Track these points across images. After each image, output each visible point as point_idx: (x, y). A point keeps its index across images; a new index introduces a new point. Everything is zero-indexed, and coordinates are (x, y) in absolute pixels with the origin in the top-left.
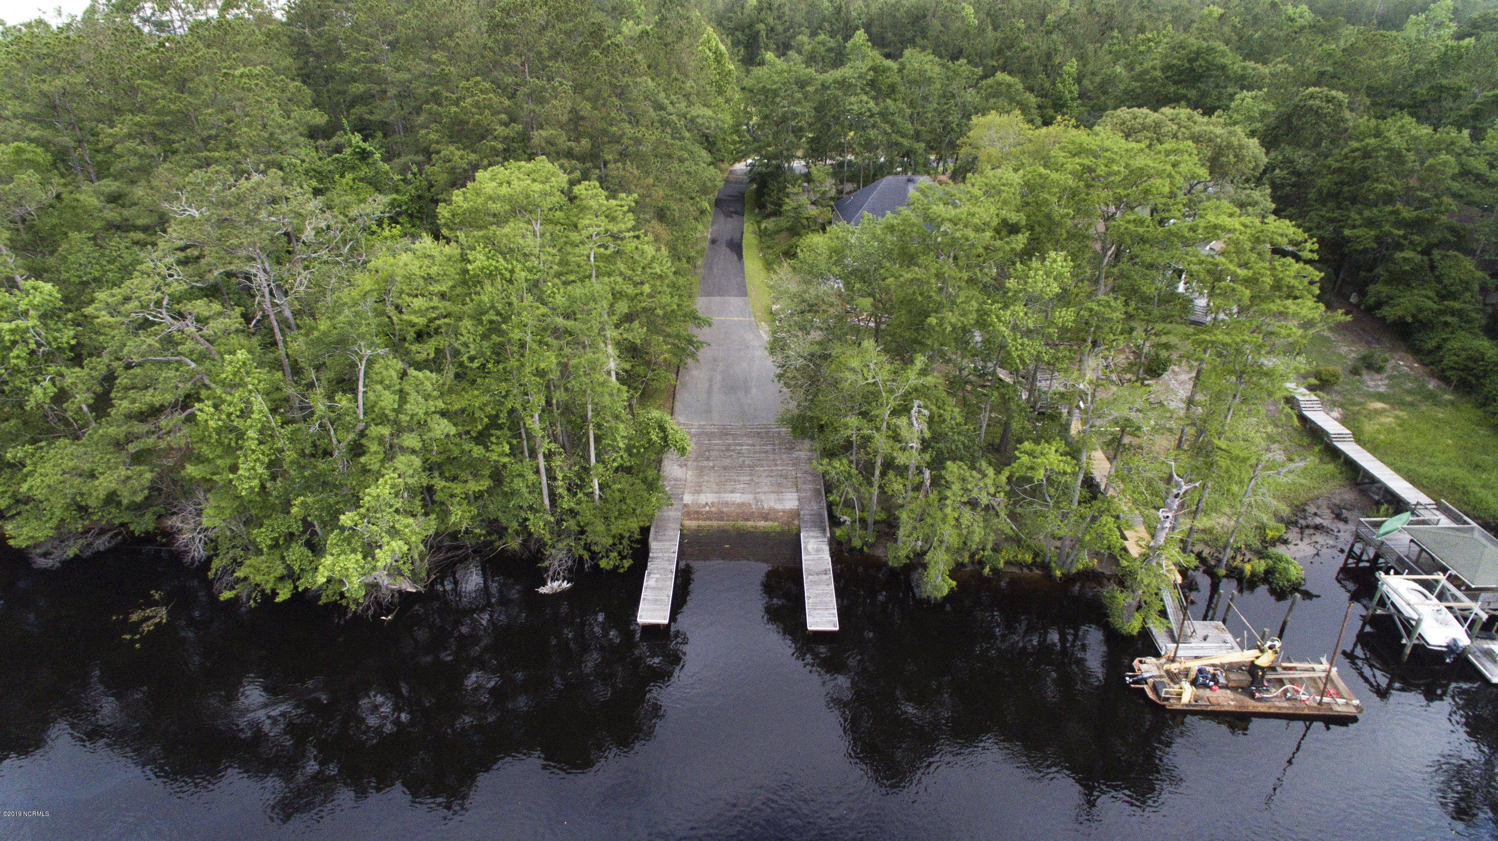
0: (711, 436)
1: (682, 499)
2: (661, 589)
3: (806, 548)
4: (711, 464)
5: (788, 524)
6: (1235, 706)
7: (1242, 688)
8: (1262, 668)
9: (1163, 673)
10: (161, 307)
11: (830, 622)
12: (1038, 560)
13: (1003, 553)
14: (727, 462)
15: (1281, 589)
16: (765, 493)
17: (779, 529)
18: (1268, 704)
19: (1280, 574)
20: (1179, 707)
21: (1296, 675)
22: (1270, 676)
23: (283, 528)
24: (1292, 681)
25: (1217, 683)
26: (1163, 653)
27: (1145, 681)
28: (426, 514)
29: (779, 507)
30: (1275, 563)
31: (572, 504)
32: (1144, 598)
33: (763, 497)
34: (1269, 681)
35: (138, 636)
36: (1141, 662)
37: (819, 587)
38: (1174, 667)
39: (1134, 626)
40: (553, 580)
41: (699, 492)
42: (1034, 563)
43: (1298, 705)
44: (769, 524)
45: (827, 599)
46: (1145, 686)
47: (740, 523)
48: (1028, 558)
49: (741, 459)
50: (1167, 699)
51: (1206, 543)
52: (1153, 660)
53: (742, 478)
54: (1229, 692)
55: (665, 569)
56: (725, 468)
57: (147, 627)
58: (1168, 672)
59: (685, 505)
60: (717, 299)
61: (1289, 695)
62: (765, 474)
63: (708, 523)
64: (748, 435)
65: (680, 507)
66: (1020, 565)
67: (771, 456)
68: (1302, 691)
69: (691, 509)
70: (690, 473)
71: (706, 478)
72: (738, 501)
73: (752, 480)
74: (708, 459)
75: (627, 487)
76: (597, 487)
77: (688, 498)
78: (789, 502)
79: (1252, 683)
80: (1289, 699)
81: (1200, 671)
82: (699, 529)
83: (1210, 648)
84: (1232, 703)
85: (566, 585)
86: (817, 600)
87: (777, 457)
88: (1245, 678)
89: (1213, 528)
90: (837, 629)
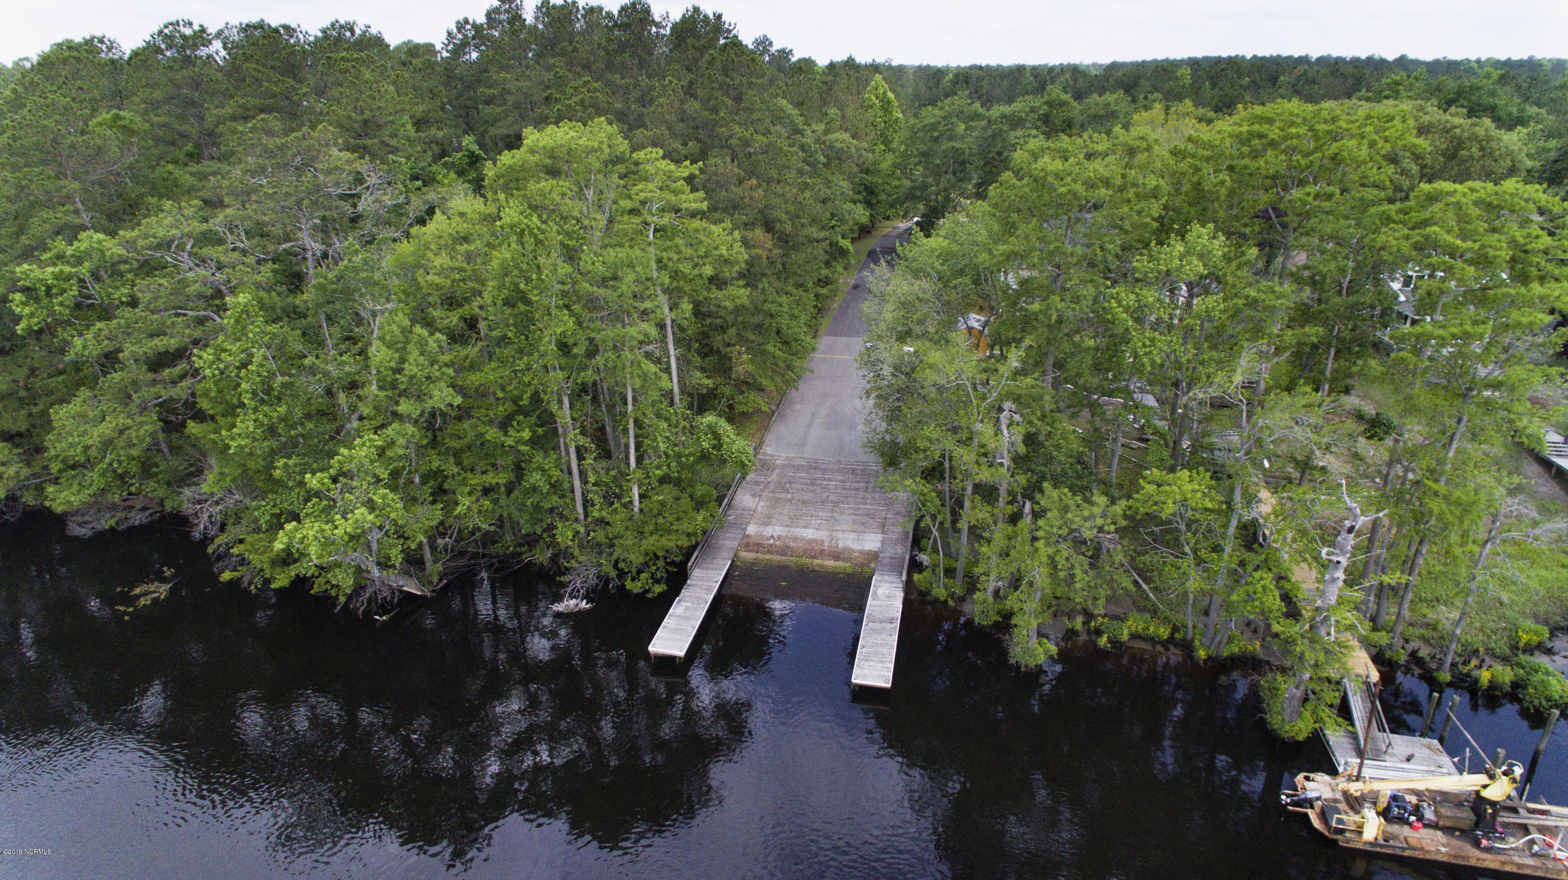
0: (798, 468)
1: (745, 529)
2: (687, 618)
3: (875, 593)
4: (789, 496)
5: (863, 565)
6: (1447, 853)
7: (1462, 831)
8: (1493, 804)
9: (1339, 796)
10: (183, 251)
11: (881, 676)
12: (1177, 636)
13: (1130, 623)
14: (807, 496)
15: (1537, 710)
16: (843, 531)
17: (849, 571)
18: (1502, 858)
19: (1535, 688)
20: (1359, 846)
21: (1550, 822)
22: (1506, 818)
23: (285, 505)
24: (1542, 830)
25: (1420, 818)
26: (1341, 769)
27: (1310, 803)
28: (434, 502)
29: (856, 547)
30: (1528, 673)
31: (604, 513)
32: (1311, 686)
33: (840, 535)
34: (1505, 825)
35: (131, 609)
36: (1307, 778)
37: (878, 636)
38: (1355, 788)
39: (1301, 729)
40: (572, 597)
41: (766, 524)
42: (1171, 639)
43: (1550, 864)
44: (840, 564)
45: (886, 651)
46: (1309, 811)
47: (806, 561)
48: (1164, 632)
49: (825, 495)
50: (1342, 831)
51: (1426, 640)
52: (1327, 778)
53: (821, 514)
54: (1439, 833)
55: (700, 598)
56: (804, 502)
57: (143, 602)
58: (1345, 794)
59: (748, 536)
60: (845, 339)
61: (1536, 848)
62: (851, 511)
63: (768, 556)
64: (839, 471)
65: (740, 537)
66: (1152, 640)
67: (861, 494)
68: (1556, 844)
69: (751, 541)
70: (762, 503)
71: (779, 510)
72: (810, 537)
73: (832, 517)
74: (787, 491)
75: (670, 501)
76: (636, 497)
77: (751, 530)
78: (871, 542)
79: (1477, 825)
80: (1535, 855)
81: (1394, 798)
82: (756, 562)
83: (1416, 771)
84: (1443, 849)
85: (584, 605)
86: (873, 650)
87: (868, 496)
88: (1466, 816)
89: (1438, 622)
90: (889, 685)
